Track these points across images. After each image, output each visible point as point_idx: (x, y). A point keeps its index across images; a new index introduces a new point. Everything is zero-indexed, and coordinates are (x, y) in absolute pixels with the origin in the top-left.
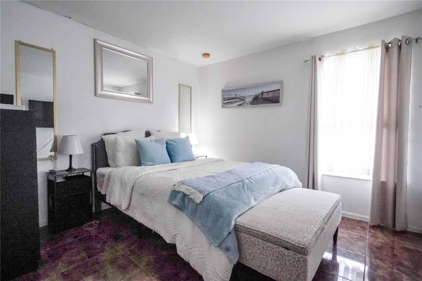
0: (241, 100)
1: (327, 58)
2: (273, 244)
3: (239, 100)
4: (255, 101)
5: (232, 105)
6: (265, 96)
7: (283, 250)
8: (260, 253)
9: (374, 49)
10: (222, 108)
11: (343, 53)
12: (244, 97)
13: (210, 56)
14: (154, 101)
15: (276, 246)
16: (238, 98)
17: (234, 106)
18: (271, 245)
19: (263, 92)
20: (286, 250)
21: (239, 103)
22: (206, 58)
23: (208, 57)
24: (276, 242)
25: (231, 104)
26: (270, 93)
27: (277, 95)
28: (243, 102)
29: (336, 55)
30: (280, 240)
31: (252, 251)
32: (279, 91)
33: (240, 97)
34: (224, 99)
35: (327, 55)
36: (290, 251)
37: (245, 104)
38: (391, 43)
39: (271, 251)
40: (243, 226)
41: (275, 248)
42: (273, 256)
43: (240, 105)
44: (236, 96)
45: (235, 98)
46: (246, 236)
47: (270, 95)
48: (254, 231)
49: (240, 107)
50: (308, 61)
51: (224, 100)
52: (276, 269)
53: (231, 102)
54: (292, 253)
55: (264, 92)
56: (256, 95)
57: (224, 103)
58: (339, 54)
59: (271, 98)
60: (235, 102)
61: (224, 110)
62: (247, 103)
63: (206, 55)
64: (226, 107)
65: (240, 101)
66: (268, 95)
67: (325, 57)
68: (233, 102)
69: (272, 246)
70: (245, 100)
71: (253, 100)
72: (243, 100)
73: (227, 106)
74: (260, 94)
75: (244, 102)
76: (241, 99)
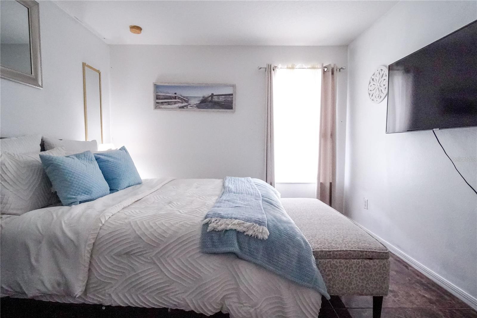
0: (184, 101)
1: (279, 69)
2: (356, 260)
3: (180, 101)
4: (203, 104)
5: (170, 106)
6: (215, 99)
7: (369, 262)
8: (343, 274)
9: (316, 70)
10: (154, 110)
11: (293, 68)
12: (187, 97)
13: (142, 31)
14: (43, 85)
15: (360, 261)
16: (179, 98)
17: (174, 108)
18: (355, 261)
19: (212, 94)
20: (371, 260)
21: (180, 105)
22: (134, 33)
23: (138, 33)
24: (361, 256)
25: (169, 104)
26: (221, 97)
27: (229, 99)
28: (186, 104)
29: (287, 68)
30: (366, 252)
31: (332, 275)
32: (231, 96)
33: (182, 97)
34: (157, 97)
35: (280, 66)
36: (375, 260)
37: (190, 106)
38: (326, 68)
39: (356, 266)
40: (320, 251)
41: (360, 262)
42: (359, 271)
43: (183, 107)
44: (176, 95)
45: (174, 97)
46: (324, 261)
47: (222, 99)
48: (336, 253)
49: (181, 109)
50: (262, 69)
51: (157, 99)
52: (360, 284)
53: (168, 102)
54: (377, 261)
55: (214, 94)
56: (203, 97)
57: (157, 103)
58: (290, 68)
59: (223, 103)
60: (174, 103)
61: (158, 111)
62: (191, 105)
63: (137, 29)
64: (159, 108)
65: (182, 103)
66: (219, 98)
67: (278, 68)
68: (172, 103)
69: (357, 261)
70: (189, 102)
71: (201, 103)
72: (187, 102)
73: (162, 106)
74: (209, 97)
75: (188, 104)
76: (184, 99)
